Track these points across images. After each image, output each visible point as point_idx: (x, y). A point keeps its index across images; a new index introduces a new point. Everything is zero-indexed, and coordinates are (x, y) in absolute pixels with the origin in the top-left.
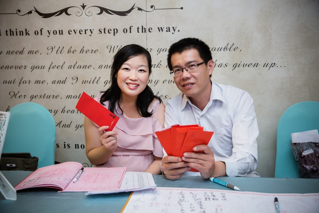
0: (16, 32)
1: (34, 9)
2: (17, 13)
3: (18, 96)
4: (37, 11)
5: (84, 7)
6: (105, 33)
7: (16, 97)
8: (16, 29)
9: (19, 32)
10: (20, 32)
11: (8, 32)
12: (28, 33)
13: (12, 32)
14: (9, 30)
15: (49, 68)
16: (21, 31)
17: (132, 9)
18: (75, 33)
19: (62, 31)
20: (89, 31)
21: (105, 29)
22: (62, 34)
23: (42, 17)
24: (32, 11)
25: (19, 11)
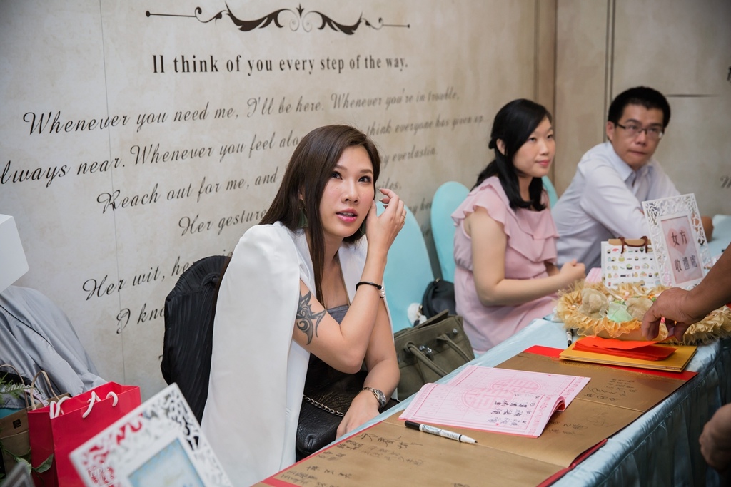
0: (194, 62)
1: (226, 9)
2: (196, 16)
3: (195, 226)
4: (230, 14)
5: (300, 11)
6: (328, 68)
7: (193, 231)
8: (194, 57)
9: (199, 63)
10: (201, 62)
11: (177, 63)
12: (215, 66)
13: (186, 64)
14: (181, 58)
15: (251, 149)
16: (202, 60)
17: (359, 22)
18: (290, 67)
19: (270, 62)
20: (308, 62)
21: (328, 60)
22: (271, 69)
23: (240, 29)
24: (222, 13)
25: (200, 10)
